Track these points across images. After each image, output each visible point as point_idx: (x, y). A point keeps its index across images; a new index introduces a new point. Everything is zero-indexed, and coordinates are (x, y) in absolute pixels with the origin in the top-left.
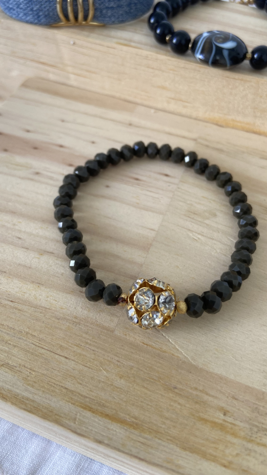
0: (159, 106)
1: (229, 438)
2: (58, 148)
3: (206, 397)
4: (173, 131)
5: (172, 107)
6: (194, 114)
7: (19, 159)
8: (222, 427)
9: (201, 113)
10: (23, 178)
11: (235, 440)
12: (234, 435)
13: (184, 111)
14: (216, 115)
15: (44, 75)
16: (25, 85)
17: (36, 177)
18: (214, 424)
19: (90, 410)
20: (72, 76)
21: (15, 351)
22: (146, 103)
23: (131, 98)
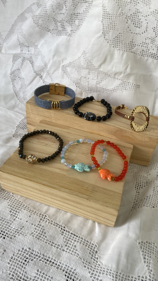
0: (76, 128)
1: (88, 192)
2: (51, 138)
3: (84, 186)
4: (79, 134)
5: (79, 128)
6: (85, 130)
7: (42, 141)
8: (87, 190)
9: (86, 130)
10: (43, 145)
11: (89, 192)
12: (89, 191)
13: (82, 130)
14: (90, 131)
15: (45, 119)
16: (40, 122)
17: (46, 145)
18: (85, 190)
19: (62, 187)
20: (53, 120)
21: (46, 178)
22: (72, 127)
23: (69, 126)
